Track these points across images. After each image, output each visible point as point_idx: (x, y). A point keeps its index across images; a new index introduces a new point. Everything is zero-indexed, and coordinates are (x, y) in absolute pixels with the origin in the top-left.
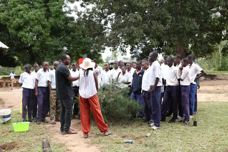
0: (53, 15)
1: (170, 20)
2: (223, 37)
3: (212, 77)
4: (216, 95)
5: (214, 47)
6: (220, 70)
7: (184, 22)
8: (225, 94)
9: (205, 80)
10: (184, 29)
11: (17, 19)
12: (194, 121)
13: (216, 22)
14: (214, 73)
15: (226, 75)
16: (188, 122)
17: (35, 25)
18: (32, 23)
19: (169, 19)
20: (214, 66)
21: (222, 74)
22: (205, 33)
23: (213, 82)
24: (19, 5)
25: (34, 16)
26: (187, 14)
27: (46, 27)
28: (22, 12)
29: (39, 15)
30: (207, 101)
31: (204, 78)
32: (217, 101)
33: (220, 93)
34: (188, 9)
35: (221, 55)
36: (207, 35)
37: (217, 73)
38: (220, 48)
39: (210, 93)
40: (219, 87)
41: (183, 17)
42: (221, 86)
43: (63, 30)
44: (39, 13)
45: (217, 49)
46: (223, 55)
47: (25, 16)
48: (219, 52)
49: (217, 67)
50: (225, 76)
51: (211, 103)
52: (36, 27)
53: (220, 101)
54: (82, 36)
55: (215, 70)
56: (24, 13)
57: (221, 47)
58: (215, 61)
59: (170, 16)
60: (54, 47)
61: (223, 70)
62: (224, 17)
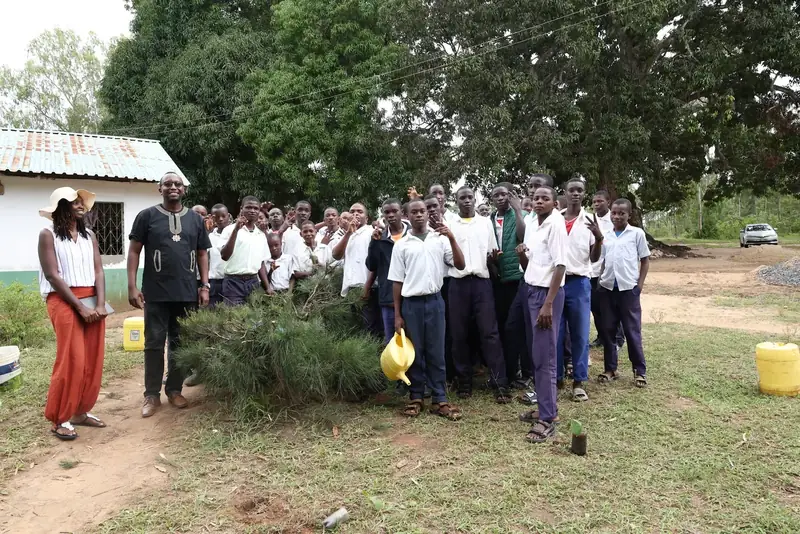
0: (342, 125)
1: (578, 122)
2: (707, 168)
3: (680, 252)
4: (685, 301)
5: (687, 188)
6: (698, 236)
7: (614, 126)
8: (709, 298)
9: (664, 256)
10: (614, 142)
11: (270, 135)
12: (574, 436)
13: (691, 125)
14: (687, 242)
15: (711, 247)
16: (546, 428)
17: (303, 145)
18: (297, 142)
19: (577, 118)
20: (687, 230)
21: (704, 246)
22: (667, 161)
23: (680, 262)
24: (273, 107)
25: (302, 128)
26: (622, 109)
27: (327, 149)
28: (277, 121)
29: (312, 126)
30: (654, 322)
31: (661, 253)
32: (683, 324)
33: (694, 294)
34: (626, 97)
35: (701, 206)
36: (672, 164)
37: (691, 243)
38: (701, 192)
39: (668, 294)
40: (693, 278)
41: (612, 115)
42: (698, 276)
43: (365, 155)
44: (312, 121)
45: (693, 195)
46: (705, 204)
47: (284, 127)
48: (697, 199)
49: (693, 230)
50: (709, 250)
51: (664, 329)
52: (307, 149)
53: (693, 322)
54: (402, 168)
55: (688, 237)
56: (283, 121)
57: (703, 188)
58: (689, 219)
59: (578, 112)
60: (346, 189)
61: (705, 238)
62: (712, 111)
